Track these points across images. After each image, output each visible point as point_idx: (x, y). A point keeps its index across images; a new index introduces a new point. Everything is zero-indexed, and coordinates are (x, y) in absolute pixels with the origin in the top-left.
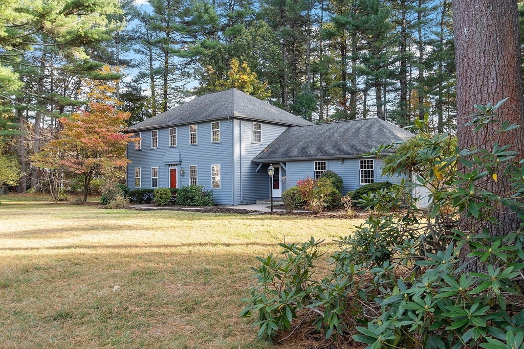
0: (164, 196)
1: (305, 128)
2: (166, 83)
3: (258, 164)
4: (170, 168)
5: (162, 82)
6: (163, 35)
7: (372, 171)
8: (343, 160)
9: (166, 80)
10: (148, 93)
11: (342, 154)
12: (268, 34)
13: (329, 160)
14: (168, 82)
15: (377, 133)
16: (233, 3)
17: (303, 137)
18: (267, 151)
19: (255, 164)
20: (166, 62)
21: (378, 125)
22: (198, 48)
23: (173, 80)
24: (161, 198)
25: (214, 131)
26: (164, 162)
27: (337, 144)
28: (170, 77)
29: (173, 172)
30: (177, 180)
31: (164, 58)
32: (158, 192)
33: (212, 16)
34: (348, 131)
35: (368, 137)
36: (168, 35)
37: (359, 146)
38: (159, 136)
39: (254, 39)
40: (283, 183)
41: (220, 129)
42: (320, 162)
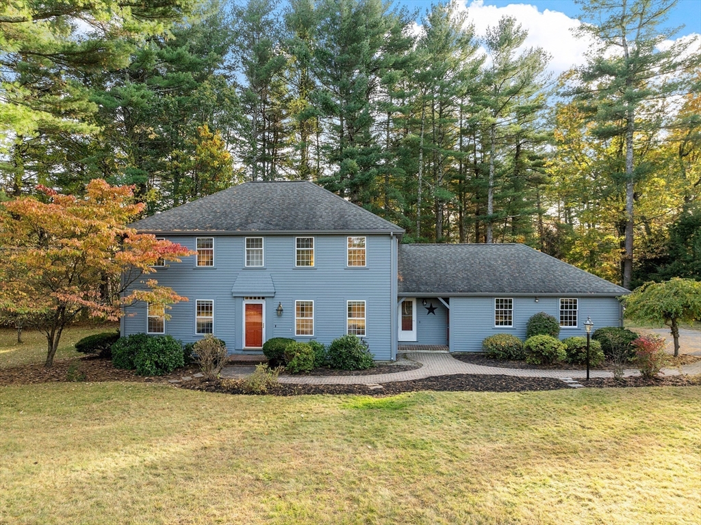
4: (246, 303)
7: (575, 312)
8: (538, 298)
18: (404, 279)
25: (350, 250)
26: (234, 292)
29: (254, 310)
30: (264, 321)
38: (217, 248)
40: (419, 322)
41: (365, 248)
42: (500, 299)
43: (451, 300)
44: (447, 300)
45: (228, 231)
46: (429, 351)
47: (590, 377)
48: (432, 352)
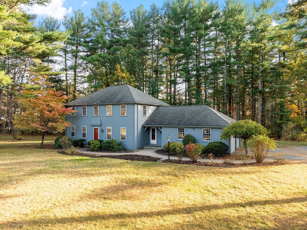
0: (96, 146)
1: (167, 108)
2: (75, 74)
3: (145, 127)
4: (94, 128)
5: (73, 73)
6: (74, 48)
7: (209, 135)
8: (194, 128)
9: (75, 72)
10: (64, 78)
11: (194, 125)
12: (135, 52)
13: (186, 127)
14: (77, 73)
15: (209, 114)
16: (113, 34)
17: (168, 113)
18: (150, 120)
19: (143, 127)
20: (76, 62)
21: (208, 110)
22: (97, 58)
23: (79, 72)
24: (95, 147)
25: (122, 110)
26: (91, 124)
27: (189, 119)
28: (78, 70)
29: (96, 130)
30: (99, 134)
31: (74, 60)
32: (93, 143)
33: (105, 41)
34: (192, 112)
35: (205, 116)
36: (77, 47)
37: (202, 121)
38: (87, 110)
39: (128, 54)
40: (157, 137)
41: (126, 109)
42: (181, 128)
43: (162, 128)
44: (161, 128)
45: (89, 104)
46: (155, 148)
47: (170, 159)
48: (156, 148)
